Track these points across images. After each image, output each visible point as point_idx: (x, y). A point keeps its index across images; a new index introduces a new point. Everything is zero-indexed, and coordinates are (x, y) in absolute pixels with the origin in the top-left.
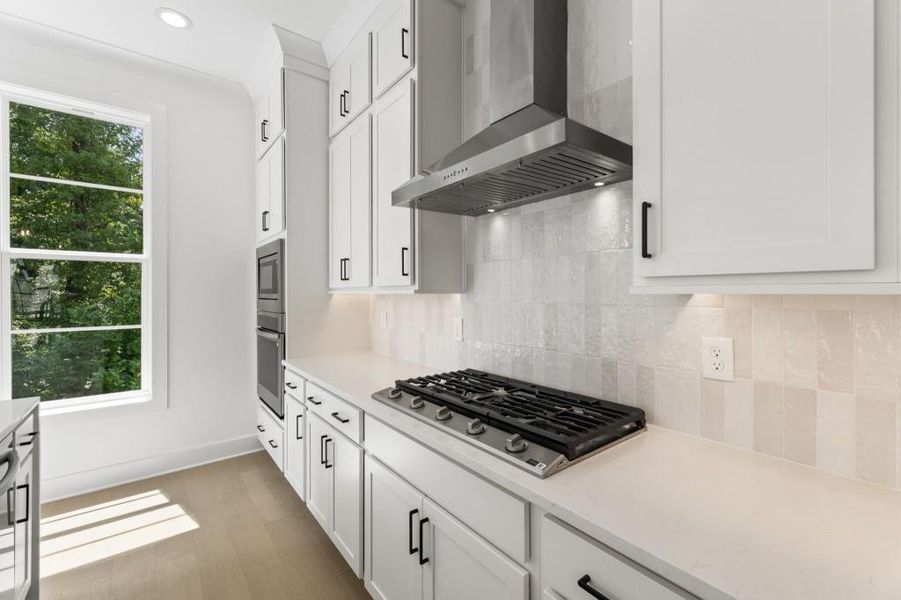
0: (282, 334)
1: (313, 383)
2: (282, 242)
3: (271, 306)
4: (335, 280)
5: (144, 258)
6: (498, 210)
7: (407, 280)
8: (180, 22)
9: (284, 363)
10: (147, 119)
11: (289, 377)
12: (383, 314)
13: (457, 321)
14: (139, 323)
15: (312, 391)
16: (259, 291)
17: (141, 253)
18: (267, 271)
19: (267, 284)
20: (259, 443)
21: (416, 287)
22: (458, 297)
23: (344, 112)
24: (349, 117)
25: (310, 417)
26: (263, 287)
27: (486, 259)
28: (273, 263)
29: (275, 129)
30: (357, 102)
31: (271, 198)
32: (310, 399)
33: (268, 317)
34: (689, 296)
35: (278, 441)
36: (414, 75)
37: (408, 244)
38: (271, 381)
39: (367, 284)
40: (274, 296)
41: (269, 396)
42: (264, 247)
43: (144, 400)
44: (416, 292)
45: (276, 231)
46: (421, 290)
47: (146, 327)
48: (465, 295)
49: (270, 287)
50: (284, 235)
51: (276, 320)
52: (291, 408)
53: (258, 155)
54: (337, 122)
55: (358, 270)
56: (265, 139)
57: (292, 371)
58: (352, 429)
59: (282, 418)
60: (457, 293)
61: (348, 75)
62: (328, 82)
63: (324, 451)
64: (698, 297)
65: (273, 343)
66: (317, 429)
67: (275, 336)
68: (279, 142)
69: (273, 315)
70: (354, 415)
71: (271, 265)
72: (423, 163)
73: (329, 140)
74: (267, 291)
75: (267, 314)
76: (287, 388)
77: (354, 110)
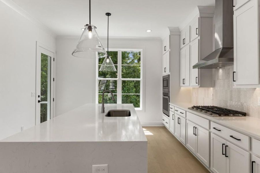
0: (169, 97)
1: (176, 107)
2: (169, 75)
3: (166, 90)
4: (182, 84)
5: (141, 79)
6: (220, 68)
7: (197, 84)
8: (150, 31)
9: (169, 103)
10: (142, 50)
11: (171, 106)
12: (194, 93)
13: (212, 94)
14: (139, 93)
15: (176, 109)
16: (163, 86)
17: (140, 78)
18: (165, 82)
19: (165, 85)
20: (163, 124)
21: (199, 86)
22: (212, 88)
24: (185, 45)
25: (175, 115)
26: (164, 86)
27: (218, 79)
28: (167, 80)
29: (168, 48)
30: (187, 41)
31: (166, 64)
32: (176, 110)
33: (165, 93)
35: (168, 122)
36: (199, 38)
37: (197, 76)
38: (166, 108)
39: (189, 85)
40: (167, 88)
41: (165, 112)
42: (165, 76)
43: (141, 110)
44: (199, 87)
45: (168, 73)
46: (201, 87)
47: (141, 94)
48: (213, 88)
50: (169, 74)
51: (168, 93)
52: (171, 113)
53: (163, 54)
54: (182, 46)
55: (187, 82)
56: (165, 50)
58: (184, 115)
59: (169, 116)
60: (212, 87)
61: (185, 35)
62: (180, 35)
63: (178, 121)
64: (257, 89)
65: (167, 99)
66: (177, 117)
67: (168, 97)
68: (169, 52)
69: (167, 92)
70: (184, 112)
71: (166, 81)
72: (201, 58)
73: (180, 49)
74: (165, 87)
75: (165, 92)
76: (170, 109)
77: (186, 43)
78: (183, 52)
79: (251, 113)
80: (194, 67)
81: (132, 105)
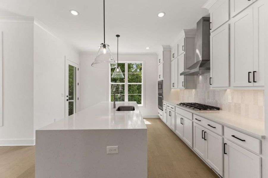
0: (163, 96)
2: (163, 80)
3: (161, 91)
4: (172, 87)
5: (142, 83)
6: (200, 75)
7: (183, 87)
8: (148, 48)
10: (143, 62)
11: (164, 103)
12: (181, 93)
13: (194, 94)
15: (168, 105)
16: (159, 89)
20: (159, 116)
21: (185, 88)
22: (194, 90)
23: (173, 57)
24: (174, 58)
25: (168, 109)
26: (159, 88)
27: (199, 83)
29: (162, 61)
30: (176, 56)
31: (161, 72)
34: (227, 90)
35: (162, 115)
36: (185, 53)
37: (183, 81)
38: (160, 104)
39: (177, 88)
41: (160, 107)
42: (160, 81)
43: (142, 106)
45: (162, 79)
46: (186, 89)
47: (142, 94)
49: (161, 88)
50: (163, 79)
51: (162, 94)
52: (164, 108)
53: (158, 65)
54: (172, 59)
55: (176, 85)
56: (160, 62)
57: (164, 102)
58: (174, 110)
59: (163, 110)
61: (174, 51)
62: (171, 51)
63: (170, 114)
64: (228, 90)
65: (161, 98)
66: (168, 110)
70: (174, 107)
71: (160, 85)
72: (186, 67)
73: (171, 61)
74: (160, 89)
75: (160, 93)
76: (164, 105)
77: (175, 57)
78: (173, 63)
79: (223, 108)
80: (181, 74)
81: (136, 102)
